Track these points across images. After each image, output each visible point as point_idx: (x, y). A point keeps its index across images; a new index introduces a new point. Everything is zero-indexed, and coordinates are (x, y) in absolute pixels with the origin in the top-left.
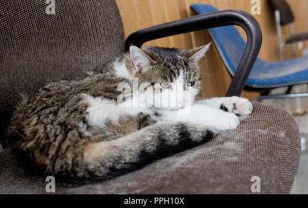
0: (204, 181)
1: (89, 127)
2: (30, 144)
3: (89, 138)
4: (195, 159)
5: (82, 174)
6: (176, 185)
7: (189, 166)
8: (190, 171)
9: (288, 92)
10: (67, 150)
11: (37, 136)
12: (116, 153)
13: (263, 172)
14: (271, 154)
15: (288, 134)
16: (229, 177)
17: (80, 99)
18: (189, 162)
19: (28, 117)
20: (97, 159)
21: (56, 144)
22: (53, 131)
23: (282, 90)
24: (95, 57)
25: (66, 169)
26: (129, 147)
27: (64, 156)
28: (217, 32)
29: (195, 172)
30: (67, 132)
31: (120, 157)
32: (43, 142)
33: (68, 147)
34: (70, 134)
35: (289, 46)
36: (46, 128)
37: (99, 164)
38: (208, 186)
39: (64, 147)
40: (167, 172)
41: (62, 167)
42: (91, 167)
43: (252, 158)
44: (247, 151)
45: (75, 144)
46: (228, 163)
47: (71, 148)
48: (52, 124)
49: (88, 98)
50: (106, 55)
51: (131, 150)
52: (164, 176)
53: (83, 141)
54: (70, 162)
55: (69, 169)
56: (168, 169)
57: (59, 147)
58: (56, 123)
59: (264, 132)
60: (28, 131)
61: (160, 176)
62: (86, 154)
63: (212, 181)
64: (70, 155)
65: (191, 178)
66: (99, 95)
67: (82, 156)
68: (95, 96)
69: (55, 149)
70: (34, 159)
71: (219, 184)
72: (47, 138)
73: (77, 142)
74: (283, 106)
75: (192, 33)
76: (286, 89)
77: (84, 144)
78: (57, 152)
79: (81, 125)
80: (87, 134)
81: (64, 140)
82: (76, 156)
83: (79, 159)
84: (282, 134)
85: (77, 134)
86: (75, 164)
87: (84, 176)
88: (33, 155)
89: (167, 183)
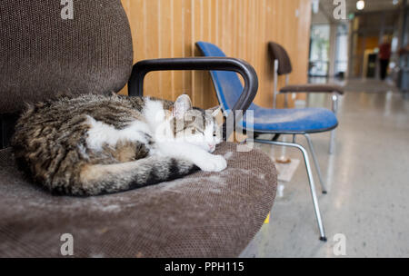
0: (189, 205)
1: (88, 151)
2: (33, 155)
3: (87, 160)
4: (183, 186)
5: (76, 191)
6: (164, 205)
7: (176, 191)
8: (177, 196)
9: (275, 139)
10: (66, 170)
11: (40, 149)
12: (109, 179)
13: (241, 206)
14: (250, 192)
15: (267, 177)
16: (212, 206)
17: (84, 120)
18: (177, 188)
19: (32, 128)
20: (91, 181)
21: (56, 161)
22: (55, 150)
23: (269, 137)
24: (102, 78)
25: (63, 186)
26: (122, 176)
27: (63, 175)
28: (219, 75)
29: (182, 197)
30: (67, 151)
31: (112, 183)
32: (45, 157)
33: (67, 167)
34: (70, 154)
35: (283, 95)
36: (48, 144)
37: (92, 186)
38: (192, 209)
39: (63, 166)
40: (157, 194)
41: (59, 183)
42: (85, 187)
43: (233, 193)
44: (230, 186)
45: (74, 165)
46: (211, 194)
47: (70, 168)
48: (54, 140)
49: (91, 121)
50: (113, 78)
51: (123, 179)
52: (155, 196)
53: (82, 162)
54: (68, 181)
55: (66, 186)
56: (157, 191)
57: (59, 165)
58: (58, 140)
59: (247, 172)
60: (31, 142)
61: (150, 196)
62: (82, 175)
63: (196, 206)
64: (68, 175)
65: (178, 201)
66: (101, 120)
67: (79, 176)
68: (97, 119)
69: (55, 166)
70: (35, 173)
71: (202, 210)
72: (50, 154)
73: (76, 163)
74: (269, 152)
75: (193, 71)
76: (274, 135)
77: (83, 165)
78: (56, 170)
79: (81, 147)
80: (85, 156)
81: (64, 158)
82: (73, 175)
83: (76, 178)
84: (262, 177)
85: (76, 155)
86: (72, 183)
87: (78, 193)
88: (34, 168)
89: (156, 202)
